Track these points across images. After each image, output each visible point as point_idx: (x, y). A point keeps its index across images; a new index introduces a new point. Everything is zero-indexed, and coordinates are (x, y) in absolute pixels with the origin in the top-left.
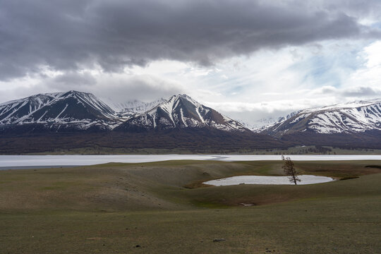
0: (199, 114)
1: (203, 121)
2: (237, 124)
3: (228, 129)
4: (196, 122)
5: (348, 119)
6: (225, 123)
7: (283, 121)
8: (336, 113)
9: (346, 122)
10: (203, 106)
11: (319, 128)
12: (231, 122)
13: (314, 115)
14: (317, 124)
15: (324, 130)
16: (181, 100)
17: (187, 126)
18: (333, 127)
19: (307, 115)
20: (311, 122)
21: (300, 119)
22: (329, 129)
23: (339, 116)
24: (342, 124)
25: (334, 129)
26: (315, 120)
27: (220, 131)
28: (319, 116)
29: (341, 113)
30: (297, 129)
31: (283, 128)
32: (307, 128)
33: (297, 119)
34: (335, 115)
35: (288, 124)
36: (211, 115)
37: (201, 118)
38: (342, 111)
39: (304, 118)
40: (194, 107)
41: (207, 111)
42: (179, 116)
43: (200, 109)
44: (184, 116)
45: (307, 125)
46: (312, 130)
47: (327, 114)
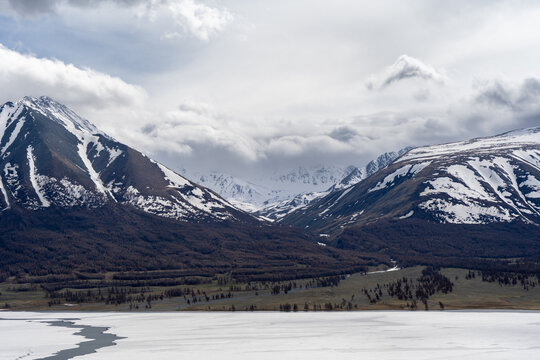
0: (88, 164)
1: (100, 186)
2: (207, 198)
3: (178, 211)
4: (77, 191)
5: (532, 181)
6: (171, 194)
7: (355, 181)
8: (501, 162)
9: (526, 190)
10: (103, 139)
11: (449, 208)
12: (187, 189)
13: (437, 169)
14: (444, 196)
15: (463, 215)
16: (29, 120)
17: (46, 204)
18: (488, 204)
19: (417, 168)
20: (428, 191)
21: (398, 180)
22: (477, 210)
23: (508, 169)
24: (514, 196)
25: (493, 211)
26: (440, 184)
27: (152, 219)
28: (452, 170)
29: (513, 162)
30: (386, 210)
31: (347, 208)
32: (416, 209)
33: (390, 178)
34: (496, 169)
35: (363, 196)
37: (94, 176)
38: (519, 155)
39: (409, 175)
40: (74, 141)
41: (114, 154)
42: (23, 174)
43: (91, 148)
44: (40, 171)
45: (416, 198)
46: (433, 216)
47: (475, 163)
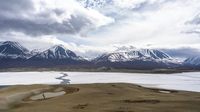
0: (66, 53)
1: (68, 56)
2: (81, 58)
3: (78, 59)
4: (65, 57)
5: (121, 57)
6: (77, 57)
7: (100, 56)
8: (118, 54)
9: (120, 58)
10: (68, 50)
11: (111, 60)
12: (79, 57)
13: (110, 55)
14: (111, 58)
15: (113, 61)
16: (59, 47)
17: (61, 58)
18: (116, 59)
19: (108, 55)
20: (109, 58)
21: (105, 56)
22: (115, 60)
23: (119, 55)
24: (119, 59)
25: (116, 60)
26: (110, 57)
27: (74, 60)
28: (112, 55)
29: (119, 54)
30: (104, 60)
31: (99, 59)
32: (107, 60)
33: (104, 56)
34: (117, 55)
35: (101, 58)
36: (72, 54)
37: (67, 55)
38: (120, 54)
39: (107, 56)
40: (64, 50)
41: (70, 52)
42: (58, 54)
43: (67, 51)
44: (60, 54)
45: (107, 58)
46: (109, 61)
47: (115, 54)
